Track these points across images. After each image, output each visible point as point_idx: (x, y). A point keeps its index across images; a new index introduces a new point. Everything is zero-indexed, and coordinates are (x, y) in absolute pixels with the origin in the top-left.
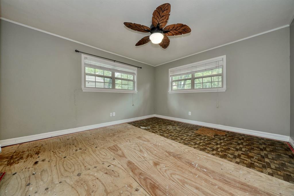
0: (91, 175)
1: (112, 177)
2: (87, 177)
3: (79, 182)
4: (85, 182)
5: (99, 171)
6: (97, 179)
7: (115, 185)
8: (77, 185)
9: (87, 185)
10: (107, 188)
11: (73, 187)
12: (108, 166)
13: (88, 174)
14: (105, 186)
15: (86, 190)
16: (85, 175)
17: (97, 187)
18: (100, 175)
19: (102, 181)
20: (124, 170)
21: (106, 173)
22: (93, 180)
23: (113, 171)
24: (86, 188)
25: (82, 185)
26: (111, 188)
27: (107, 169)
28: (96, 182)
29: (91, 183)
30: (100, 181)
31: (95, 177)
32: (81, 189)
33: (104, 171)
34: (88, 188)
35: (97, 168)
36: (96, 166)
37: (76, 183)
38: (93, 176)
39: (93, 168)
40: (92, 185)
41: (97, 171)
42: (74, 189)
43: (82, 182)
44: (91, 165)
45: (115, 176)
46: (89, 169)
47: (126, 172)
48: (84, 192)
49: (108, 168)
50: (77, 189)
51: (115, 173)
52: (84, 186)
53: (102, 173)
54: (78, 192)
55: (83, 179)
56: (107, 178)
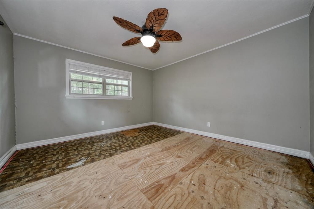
0: (215, 196)
1: (206, 179)
2: (219, 199)
3: (230, 204)
4: (225, 198)
5: (206, 191)
6: (214, 188)
7: (212, 174)
8: (233, 203)
9: (226, 194)
10: (217, 179)
11: (238, 205)
12: (195, 185)
13: (216, 201)
14: (217, 180)
15: (230, 192)
16: (218, 203)
17: (222, 185)
18: (209, 188)
19: (214, 184)
20: (193, 172)
21: (204, 184)
22: (219, 192)
23: (199, 180)
24: (229, 192)
25: (230, 198)
26: (215, 176)
27: (199, 185)
28: (219, 188)
29: (223, 191)
30: (215, 185)
31: (214, 191)
32: (233, 197)
33: (202, 187)
34: (228, 192)
35: (202, 195)
36: (200, 198)
37: (233, 206)
38: (214, 194)
39: (205, 199)
40: (223, 189)
41: (207, 193)
42: (238, 202)
43: (227, 200)
44: (202, 205)
45: (204, 176)
46: (209, 203)
47: (196, 171)
48: (232, 192)
49: (197, 185)
50: (236, 200)
51: (201, 178)
52: (228, 196)
53: (207, 188)
54: (237, 197)
55: (224, 202)
56: (208, 181)
